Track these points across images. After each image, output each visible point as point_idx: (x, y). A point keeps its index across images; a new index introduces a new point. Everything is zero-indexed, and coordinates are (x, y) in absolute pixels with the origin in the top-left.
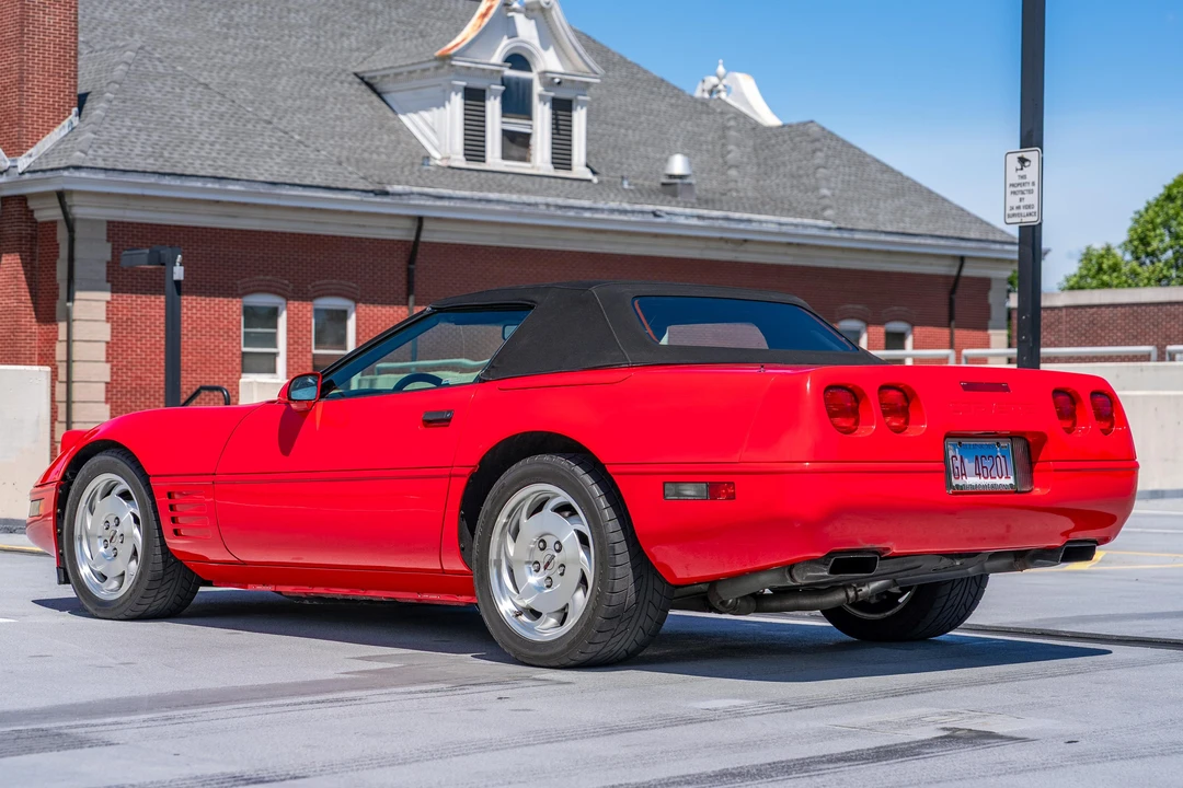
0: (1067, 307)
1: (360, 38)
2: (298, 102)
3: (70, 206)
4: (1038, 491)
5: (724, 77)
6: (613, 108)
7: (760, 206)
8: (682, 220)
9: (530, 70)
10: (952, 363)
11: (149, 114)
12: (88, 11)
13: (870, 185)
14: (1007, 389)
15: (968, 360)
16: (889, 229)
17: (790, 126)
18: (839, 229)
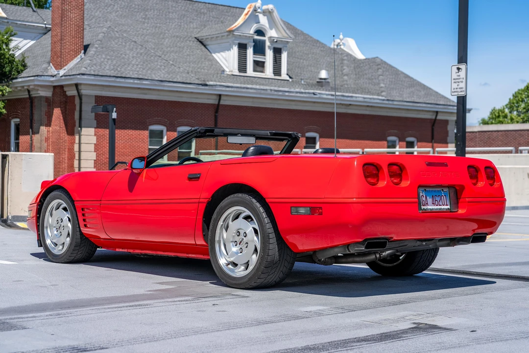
0: (479, 132)
1: (197, 24)
2: (172, 49)
3: (81, 90)
4: (460, 211)
5: (343, 39)
6: (298, 52)
7: (356, 91)
8: (325, 96)
9: (265, 36)
10: (431, 154)
11: (112, 53)
12: (89, 12)
13: (400, 83)
14: (447, 165)
15: (439, 153)
16: (408, 100)
17: (369, 59)
18: (388, 100)
